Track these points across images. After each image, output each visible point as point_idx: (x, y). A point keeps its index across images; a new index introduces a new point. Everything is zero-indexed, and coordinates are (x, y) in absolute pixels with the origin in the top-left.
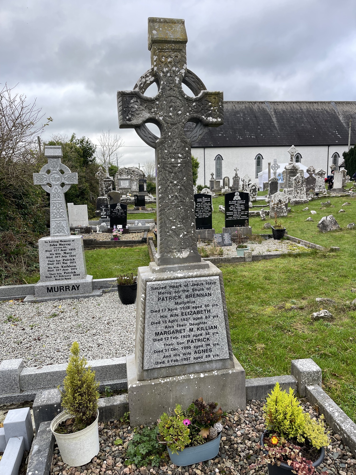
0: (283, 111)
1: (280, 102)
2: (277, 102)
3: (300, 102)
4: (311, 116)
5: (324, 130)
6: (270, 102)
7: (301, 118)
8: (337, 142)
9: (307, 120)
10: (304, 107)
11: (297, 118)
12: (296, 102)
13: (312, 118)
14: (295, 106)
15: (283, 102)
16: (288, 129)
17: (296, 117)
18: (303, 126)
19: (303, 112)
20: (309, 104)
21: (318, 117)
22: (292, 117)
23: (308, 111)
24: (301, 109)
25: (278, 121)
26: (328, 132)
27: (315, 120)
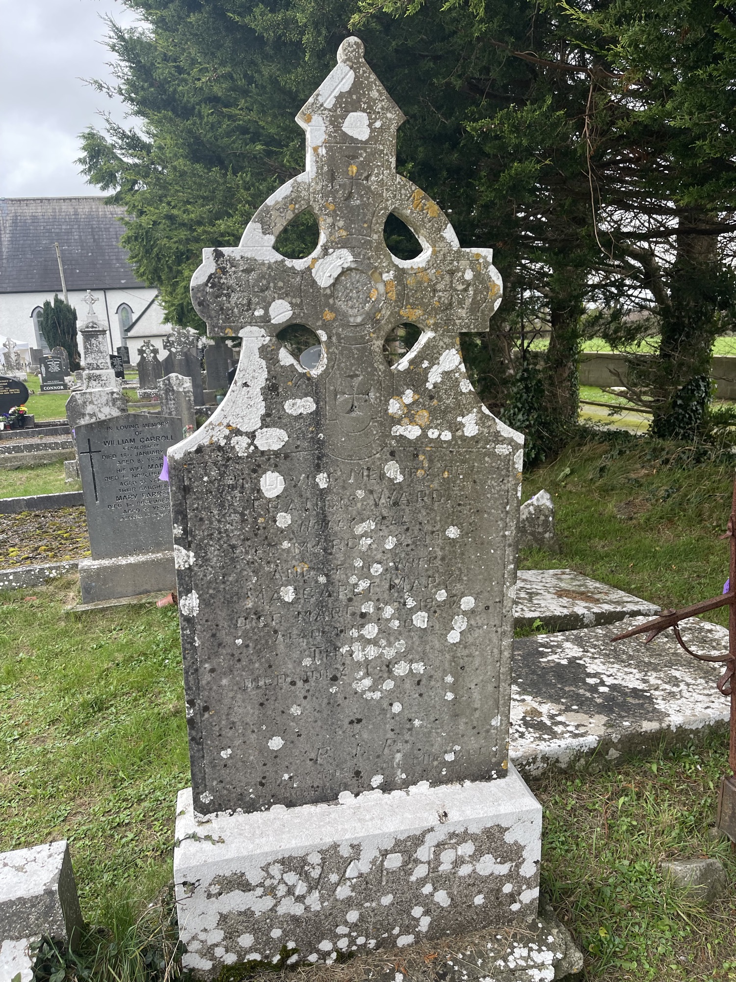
0: (34, 218)
1: (34, 200)
2: (27, 200)
3: (78, 199)
4: (92, 228)
5: (107, 258)
6: (12, 200)
7: (69, 232)
8: (123, 281)
9: (80, 236)
10: (84, 209)
11: (57, 234)
12: (70, 199)
13: (92, 231)
14: (64, 206)
15: (41, 200)
16: (28, 256)
17: (57, 230)
18: (65, 250)
19: (77, 221)
20: (97, 203)
21: (107, 230)
22: (49, 231)
23: (90, 217)
24: (76, 214)
25: (12, 241)
26: (114, 262)
27: (96, 237)
